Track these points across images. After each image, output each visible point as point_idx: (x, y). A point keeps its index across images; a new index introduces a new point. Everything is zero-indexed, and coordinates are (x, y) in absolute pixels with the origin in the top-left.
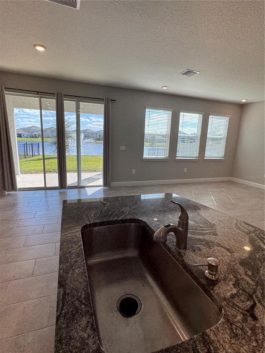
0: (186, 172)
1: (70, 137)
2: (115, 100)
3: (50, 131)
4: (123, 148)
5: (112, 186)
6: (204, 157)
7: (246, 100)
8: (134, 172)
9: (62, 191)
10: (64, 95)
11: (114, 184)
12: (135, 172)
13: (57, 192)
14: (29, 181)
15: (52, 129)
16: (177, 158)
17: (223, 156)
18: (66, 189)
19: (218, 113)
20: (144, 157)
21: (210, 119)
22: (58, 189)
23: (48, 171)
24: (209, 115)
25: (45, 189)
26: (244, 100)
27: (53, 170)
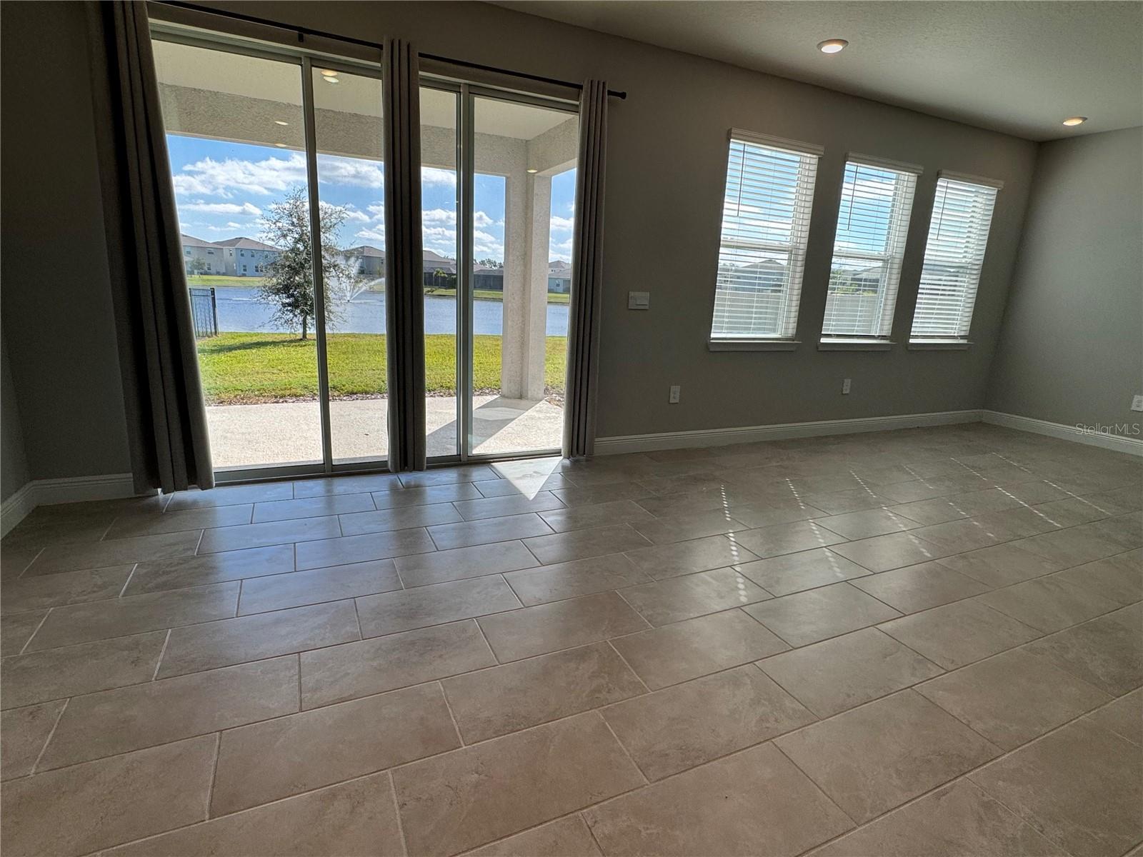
0: (848, 392)
1: (335, 266)
2: (623, 95)
3: (234, 252)
4: (640, 298)
5: (597, 452)
6: (910, 337)
7: (1081, 122)
8: (675, 394)
9: (405, 478)
10: (421, 55)
11: (605, 444)
12: (678, 395)
13: (379, 487)
14: (229, 435)
15: (238, 246)
16: (823, 340)
17: (962, 334)
18: (421, 470)
19: (968, 172)
20: (713, 335)
21: (939, 193)
22: (387, 472)
23: (288, 392)
24: (938, 175)
25: (328, 471)
26: (1073, 118)
27: (306, 387)
